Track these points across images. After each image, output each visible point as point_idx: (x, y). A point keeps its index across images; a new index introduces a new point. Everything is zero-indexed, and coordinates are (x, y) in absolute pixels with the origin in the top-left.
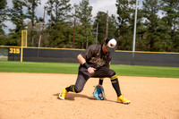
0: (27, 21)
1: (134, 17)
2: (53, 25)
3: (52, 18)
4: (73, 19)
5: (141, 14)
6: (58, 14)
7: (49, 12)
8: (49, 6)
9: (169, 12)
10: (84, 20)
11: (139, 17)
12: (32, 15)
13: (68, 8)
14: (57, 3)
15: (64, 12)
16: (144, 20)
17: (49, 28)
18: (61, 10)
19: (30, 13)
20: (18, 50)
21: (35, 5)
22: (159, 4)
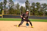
0: (4, 8)
1: (29, 7)
2: (10, 9)
3: (10, 7)
4: (15, 8)
5: (31, 7)
6: (11, 7)
7: (9, 6)
8: (9, 5)
9: (37, 6)
10: (18, 8)
11: (31, 8)
12: (5, 7)
13: (14, 5)
14: (11, 4)
15: (13, 6)
16: (32, 8)
17: (9, 10)
18: (12, 6)
19: (4, 6)
20: (1, 15)
21: (6, 4)
22: (35, 5)
